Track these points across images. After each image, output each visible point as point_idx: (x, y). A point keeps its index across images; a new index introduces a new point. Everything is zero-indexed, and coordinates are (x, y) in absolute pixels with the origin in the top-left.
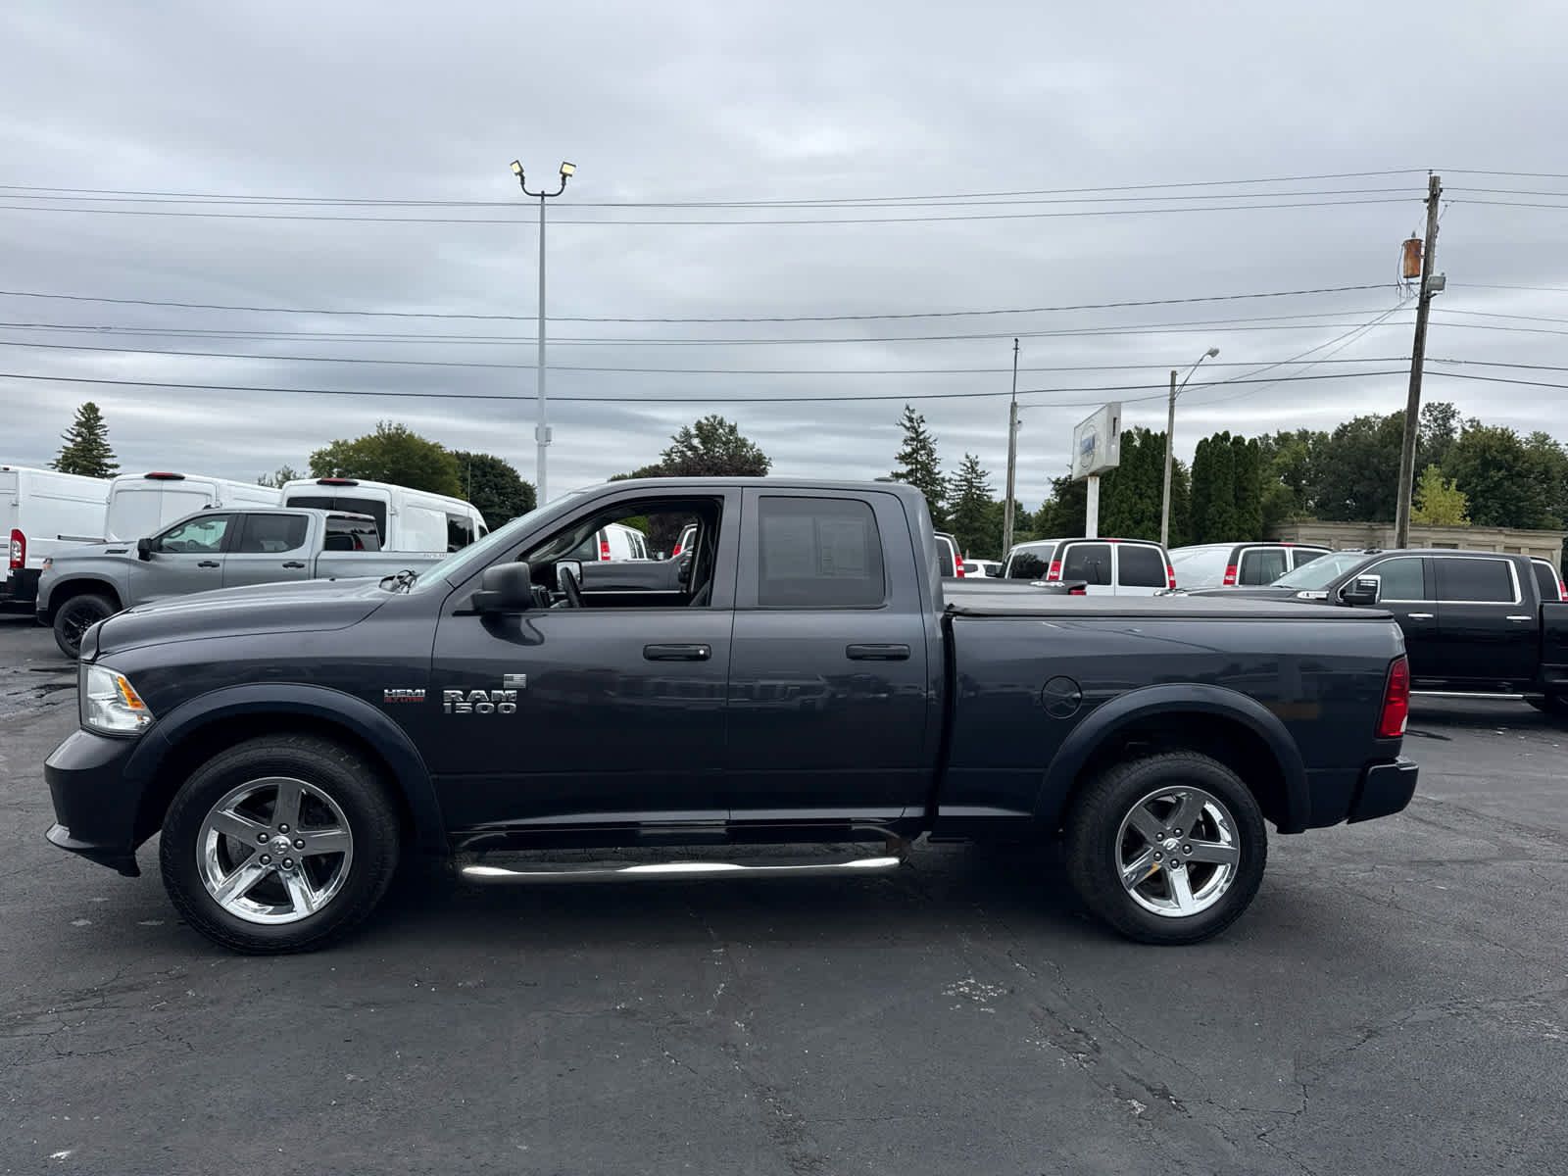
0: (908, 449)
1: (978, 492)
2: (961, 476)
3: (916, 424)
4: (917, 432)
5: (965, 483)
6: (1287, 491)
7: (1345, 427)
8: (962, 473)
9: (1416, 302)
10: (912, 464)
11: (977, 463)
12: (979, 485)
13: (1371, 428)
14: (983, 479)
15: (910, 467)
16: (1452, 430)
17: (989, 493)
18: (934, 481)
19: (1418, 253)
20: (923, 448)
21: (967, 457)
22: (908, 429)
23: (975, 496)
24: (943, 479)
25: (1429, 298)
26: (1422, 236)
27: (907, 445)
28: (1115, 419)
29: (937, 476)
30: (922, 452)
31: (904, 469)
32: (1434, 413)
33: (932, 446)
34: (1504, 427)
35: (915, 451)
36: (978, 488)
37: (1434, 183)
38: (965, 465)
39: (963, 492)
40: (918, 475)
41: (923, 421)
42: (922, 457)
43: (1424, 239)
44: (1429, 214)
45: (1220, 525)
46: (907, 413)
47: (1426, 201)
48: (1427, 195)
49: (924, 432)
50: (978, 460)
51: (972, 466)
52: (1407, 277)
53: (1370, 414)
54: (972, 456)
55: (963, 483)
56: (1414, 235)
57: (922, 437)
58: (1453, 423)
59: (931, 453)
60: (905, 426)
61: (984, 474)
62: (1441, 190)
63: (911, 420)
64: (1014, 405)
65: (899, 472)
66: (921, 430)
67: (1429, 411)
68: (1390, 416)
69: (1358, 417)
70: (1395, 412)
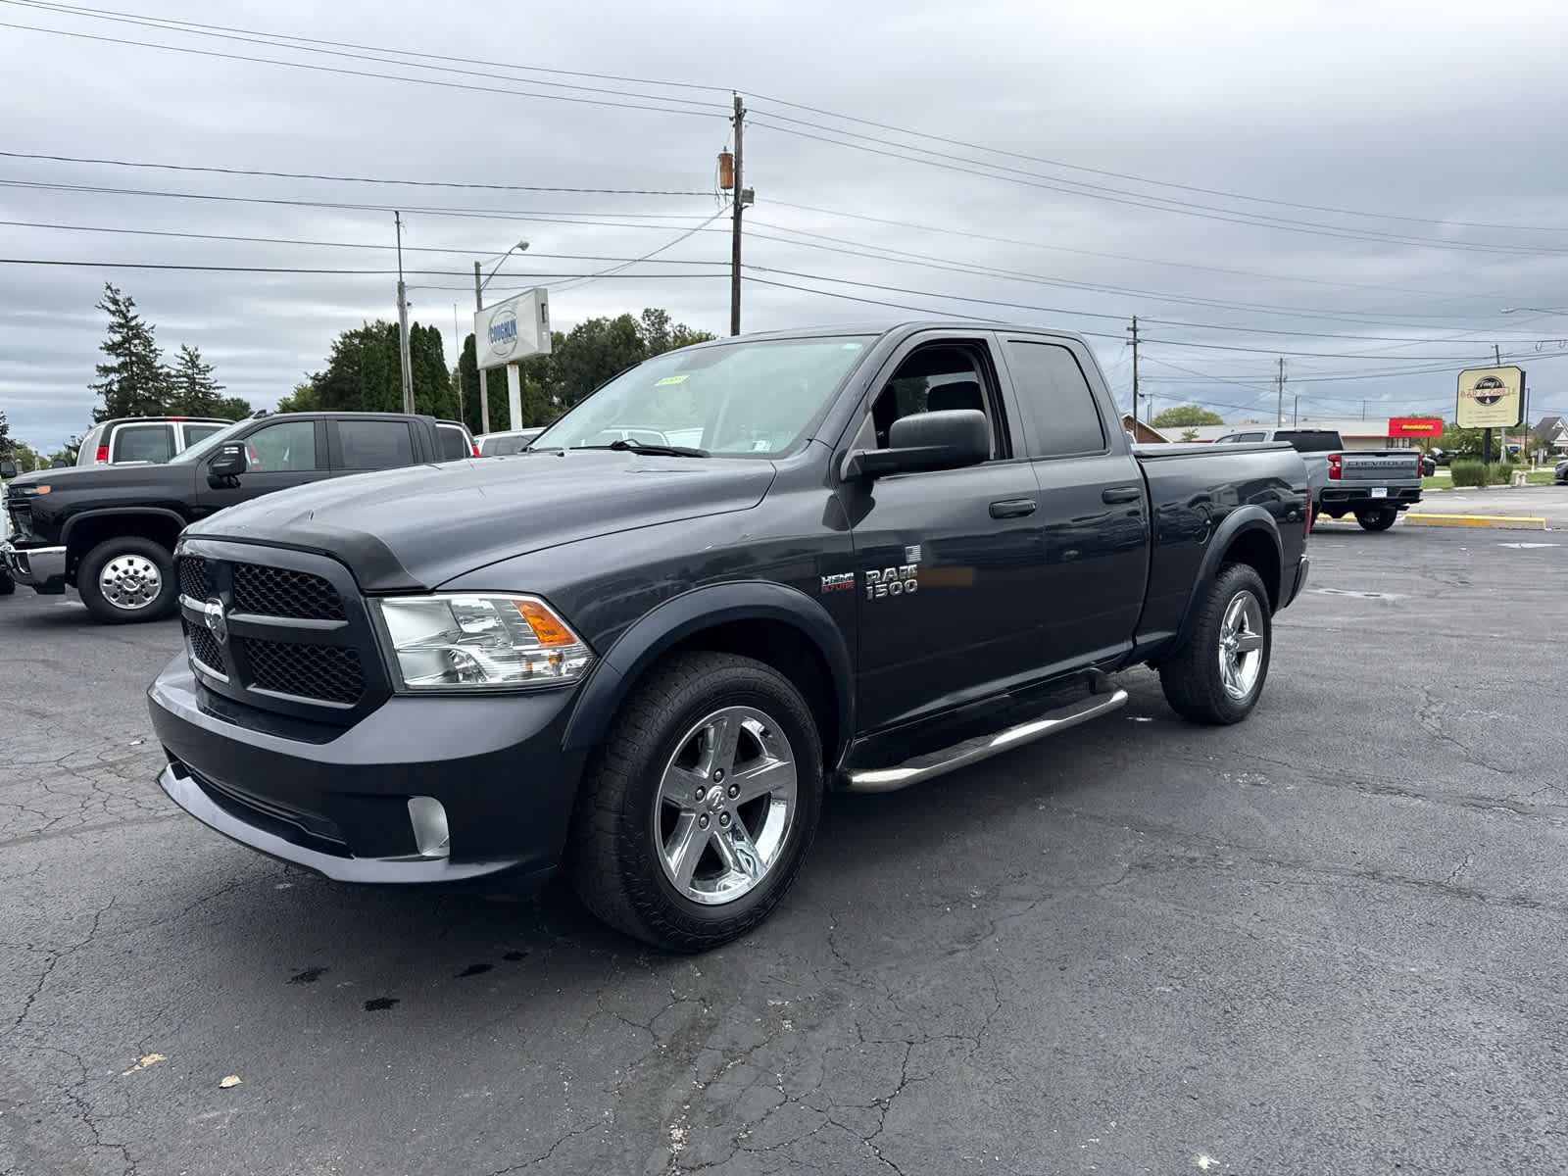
0: (117, 338)
1: (203, 390)
2: (178, 371)
3: (123, 308)
4: (125, 317)
5: (185, 379)
6: (536, 389)
7: (580, 328)
8: (180, 367)
9: (731, 212)
10: (125, 355)
11: (197, 357)
12: (203, 381)
13: (603, 329)
14: (208, 375)
15: (122, 359)
16: (667, 334)
17: (217, 391)
18: (156, 377)
19: (731, 166)
20: (137, 336)
21: (184, 349)
22: (113, 313)
23: (200, 395)
24: (168, 375)
25: (742, 209)
26: (732, 151)
27: (115, 332)
28: (543, 305)
29: (160, 371)
30: (137, 342)
31: (114, 361)
32: (653, 318)
33: (150, 335)
34: (708, 332)
35: (126, 340)
36: (202, 385)
37: (738, 102)
38: (182, 358)
39: (183, 390)
40: (135, 369)
41: (132, 304)
42: (137, 347)
43: (734, 154)
44: (737, 131)
45: (497, 421)
46: (109, 293)
47: (731, 119)
48: (733, 114)
49: (136, 317)
50: (198, 352)
51: (193, 361)
52: (724, 188)
53: (600, 317)
54: (191, 349)
55: (182, 379)
56: (725, 149)
57: (133, 323)
58: (668, 328)
59: (148, 343)
60: (109, 310)
61: (208, 369)
62: (745, 111)
63: (115, 302)
64: (401, 286)
65: (109, 365)
66: (130, 315)
67: (647, 315)
68: (617, 319)
69: (591, 319)
70: (620, 316)
